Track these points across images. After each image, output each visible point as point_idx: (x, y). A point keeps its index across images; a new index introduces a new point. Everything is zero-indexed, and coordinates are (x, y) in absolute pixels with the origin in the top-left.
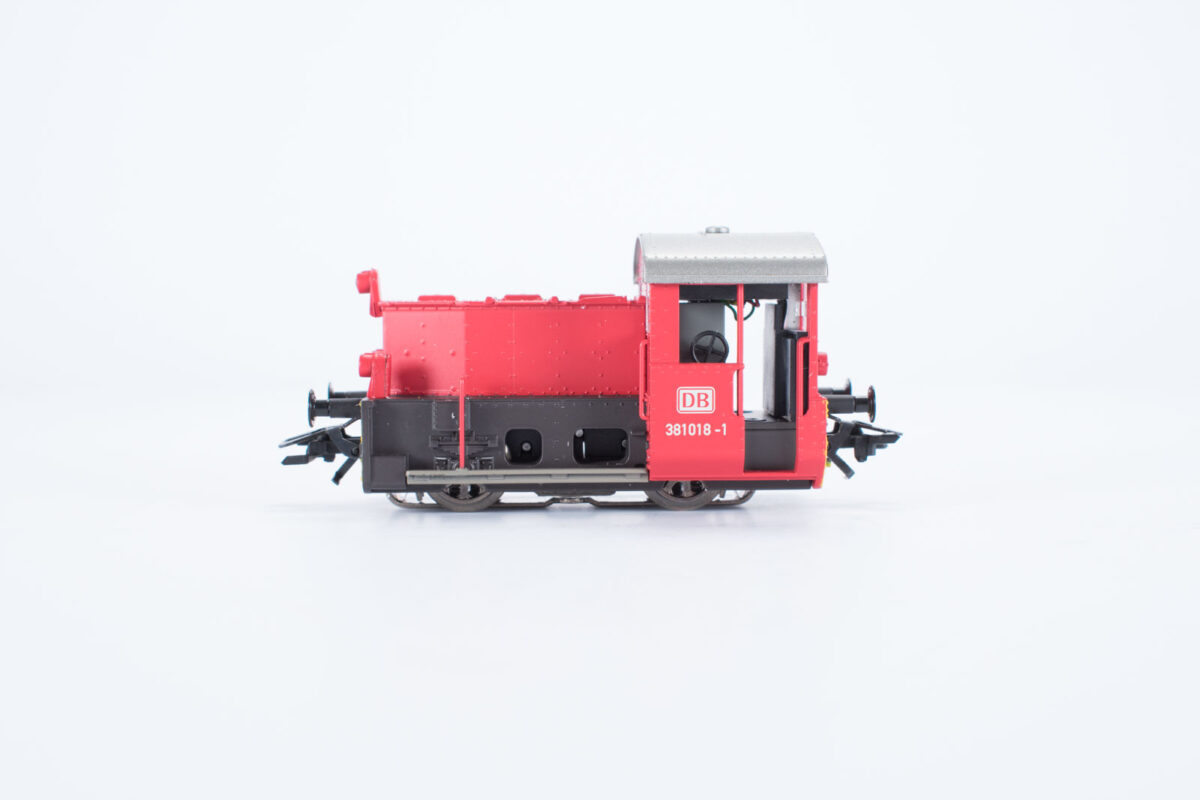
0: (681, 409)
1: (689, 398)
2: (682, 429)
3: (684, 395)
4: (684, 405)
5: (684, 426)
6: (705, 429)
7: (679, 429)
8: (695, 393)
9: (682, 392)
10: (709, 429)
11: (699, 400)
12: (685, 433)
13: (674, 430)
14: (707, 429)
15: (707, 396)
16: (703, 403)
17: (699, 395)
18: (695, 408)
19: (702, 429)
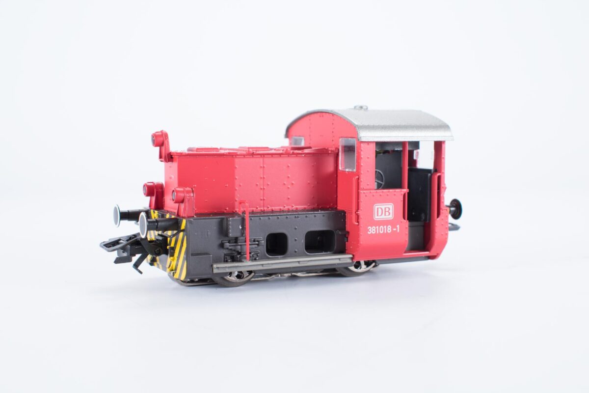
0: (376, 218)
1: (380, 211)
2: (376, 230)
3: (378, 209)
4: (378, 215)
5: (377, 227)
6: (388, 229)
7: (374, 230)
8: (383, 207)
9: (376, 207)
10: (390, 229)
11: (385, 212)
12: (378, 232)
13: (372, 230)
14: (389, 229)
15: (389, 209)
16: (387, 213)
17: (385, 209)
18: (383, 216)
19: (387, 229)
